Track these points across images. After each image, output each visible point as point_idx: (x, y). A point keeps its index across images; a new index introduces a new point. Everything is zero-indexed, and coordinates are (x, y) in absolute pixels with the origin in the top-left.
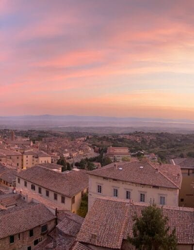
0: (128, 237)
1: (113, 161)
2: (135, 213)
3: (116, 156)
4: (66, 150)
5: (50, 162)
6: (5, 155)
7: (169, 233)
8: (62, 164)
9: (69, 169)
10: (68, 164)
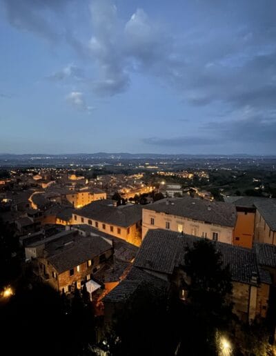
0: (180, 265)
1: (165, 196)
2: (187, 244)
3: (168, 191)
4: (120, 186)
5: (105, 198)
6: (59, 195)
7: (222, 267)
8: (116, 200)
9: (124, 204)
10: (123, 200)
